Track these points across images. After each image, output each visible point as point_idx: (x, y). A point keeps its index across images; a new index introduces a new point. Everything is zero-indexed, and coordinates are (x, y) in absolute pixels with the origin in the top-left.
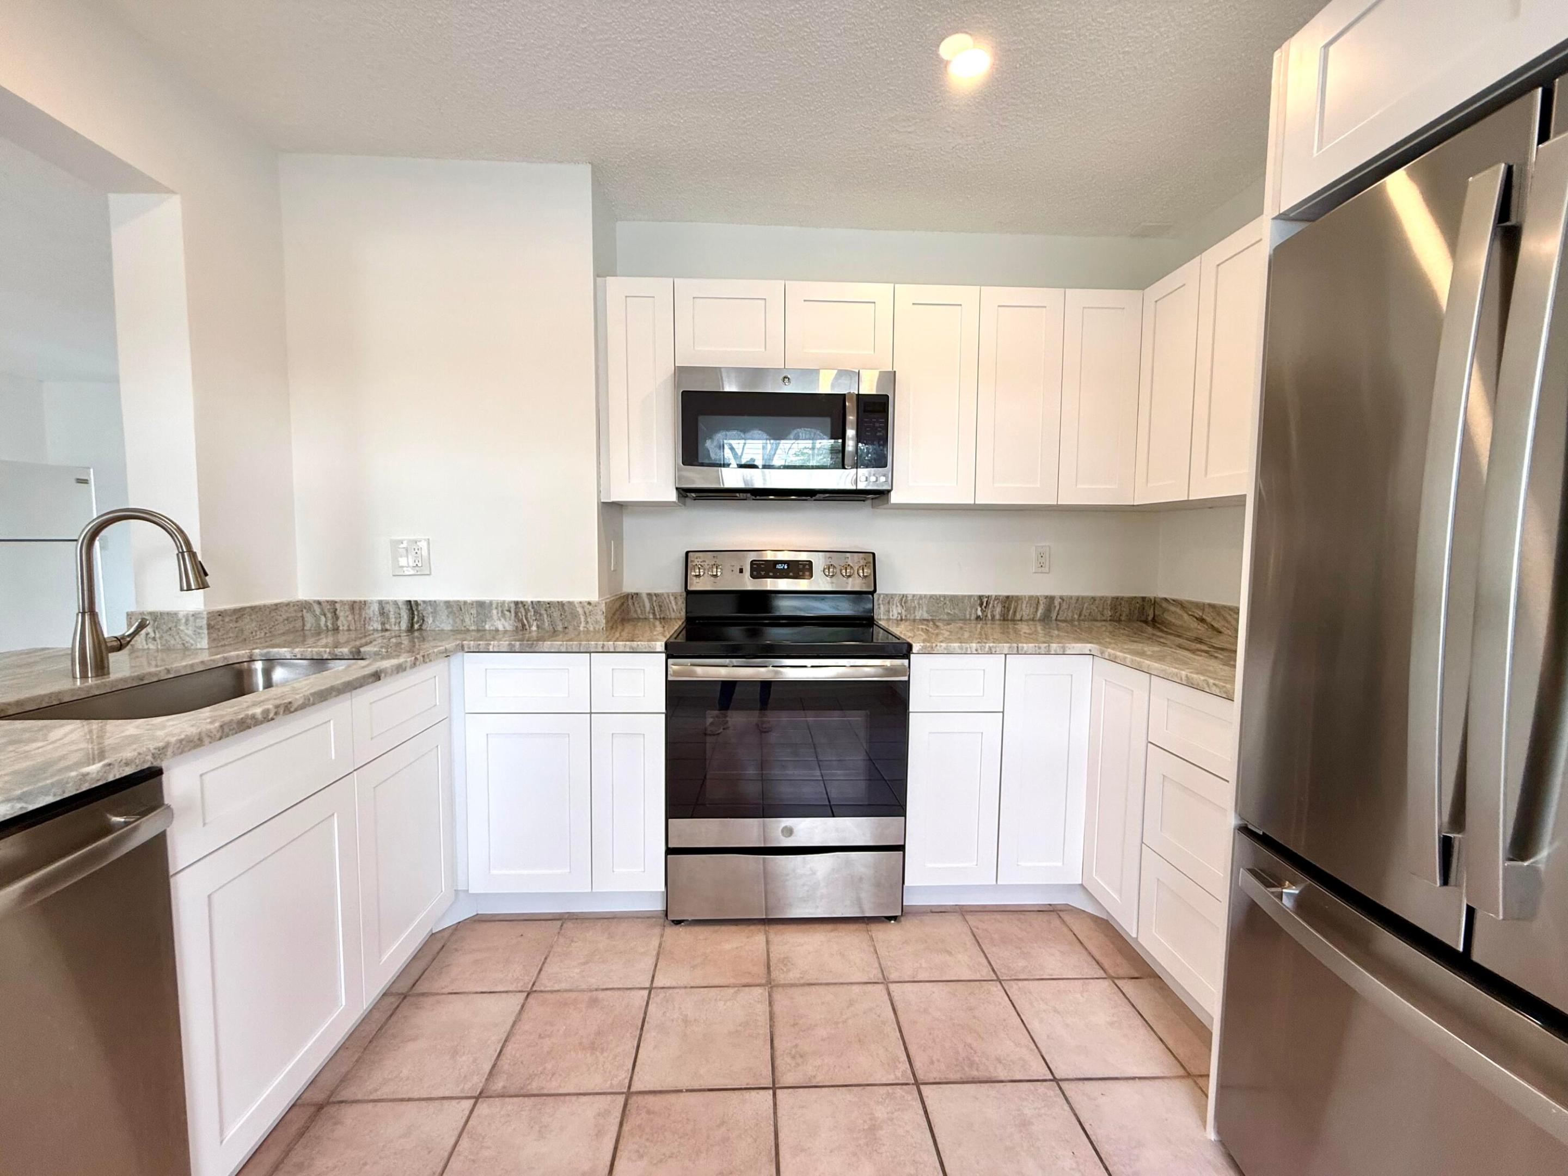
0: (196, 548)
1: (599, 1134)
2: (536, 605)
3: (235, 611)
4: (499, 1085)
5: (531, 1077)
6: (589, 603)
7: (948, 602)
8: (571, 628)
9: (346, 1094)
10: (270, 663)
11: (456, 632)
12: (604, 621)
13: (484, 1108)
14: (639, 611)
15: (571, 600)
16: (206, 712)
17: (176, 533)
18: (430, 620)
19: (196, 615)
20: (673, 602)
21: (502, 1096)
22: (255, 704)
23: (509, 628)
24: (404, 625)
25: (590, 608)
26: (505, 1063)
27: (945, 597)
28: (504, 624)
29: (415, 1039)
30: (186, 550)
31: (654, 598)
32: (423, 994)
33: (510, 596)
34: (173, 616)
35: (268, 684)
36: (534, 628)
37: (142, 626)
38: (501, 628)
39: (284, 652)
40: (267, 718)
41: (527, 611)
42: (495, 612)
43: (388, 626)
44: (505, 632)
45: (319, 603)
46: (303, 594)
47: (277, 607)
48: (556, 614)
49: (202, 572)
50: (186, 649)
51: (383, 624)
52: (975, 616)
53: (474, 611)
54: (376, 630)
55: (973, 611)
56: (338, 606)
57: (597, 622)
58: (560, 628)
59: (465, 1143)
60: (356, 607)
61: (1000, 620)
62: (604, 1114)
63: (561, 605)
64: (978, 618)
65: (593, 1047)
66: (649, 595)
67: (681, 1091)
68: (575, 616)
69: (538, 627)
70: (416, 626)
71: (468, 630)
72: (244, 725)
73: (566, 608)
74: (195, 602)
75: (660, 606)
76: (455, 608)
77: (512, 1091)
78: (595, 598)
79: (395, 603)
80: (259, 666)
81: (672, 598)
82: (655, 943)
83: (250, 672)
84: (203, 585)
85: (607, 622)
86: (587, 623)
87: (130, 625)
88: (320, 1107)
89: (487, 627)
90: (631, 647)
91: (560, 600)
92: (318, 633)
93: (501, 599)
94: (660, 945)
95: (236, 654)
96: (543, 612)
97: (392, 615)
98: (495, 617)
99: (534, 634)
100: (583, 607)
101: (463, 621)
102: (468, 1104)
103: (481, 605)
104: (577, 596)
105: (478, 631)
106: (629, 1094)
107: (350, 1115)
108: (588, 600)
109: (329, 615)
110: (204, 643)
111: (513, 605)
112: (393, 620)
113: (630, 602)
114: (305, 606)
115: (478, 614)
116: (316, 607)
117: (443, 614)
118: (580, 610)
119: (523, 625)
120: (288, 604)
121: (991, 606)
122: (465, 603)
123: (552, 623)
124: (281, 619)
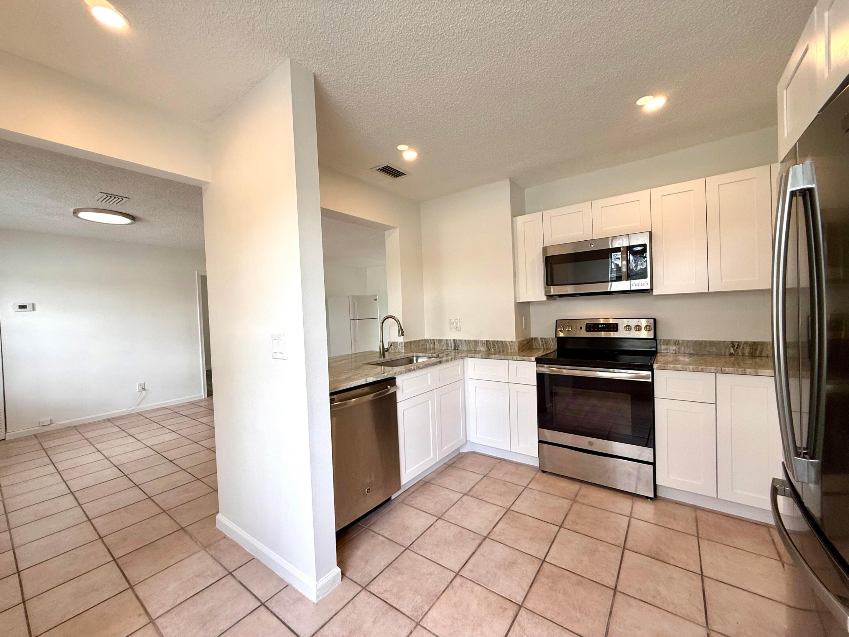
0: (402, 325)
1: (497, 514)
2: (493, 342)
3: (410, 342)
4: (471, 494)
5: (480, 495)
6: (512, 342)
7: (708, 345)
8: (505, 351)
9: (433, 482)
10: (417, 358)
11: (468, 351)
12: (517, 349)
13: (465, 497)
14: (537, 345)
15: (505, 340)
16: (403, 367)
17: (398, 321)
18: (460, 346)
19: (401, 343)
20: (552, 342)
21: (471, 496)
22: (412, 366)
23: (484, 350)
24: (453, 348)
25: (512, 343)
26: (474, 489)
27: (705, 342)
28: (483, 349)
29: (451, 476)
30: (400, 326)
31: (543, 340)
32: (455, 467)
33: (485, 339)
34: (397, 343)
35: (417, 361)
36: (493, 350)
37: (391, 346)
38: (482, 350)
39: (421, 354)
40: (414, 370)
41: (490, 344)
42: (480, 344)
43: (448, 348)
44: (483, 351)
45: (430, 340)
46: (427, 337)
47: (419, 341)
48: (500, 345)
49: (402, 332)
50: (400, 353)
51: (447, 347)
52: (729, 353)
53: (473, 344)
54: (445, 349)
55: (728, 350)
56: (435, 341)
57: (515, 349)
58: (502, 351)
59: (459, 502)
60: (440, 341)
61: (749, 356)
62: (500, 511)
63: (502, 342)
64: (731, 354)
65: (501, 495)
66: (541, 338)
67: (526, 515)
68: (507, 346)
69: (494, 350)
70: (456, 348)
71: (472, 350)
72: (410, 370)
73: (504, 343)
74: (401, 340)
75: (546, 343)
76: (468, 342)
77: (474, 496)
78: (514, 339)
79: (450, 340)
80: (415, 358)
81: (551, 340)
82: (533, 476)
83: (413, 360)
84: (403, 335)
85: (519, 349)
86: (511, 349)
87: (388, 345)
88: (426, 483)
89: (477, 349)
90: (523, 359)
91: (501, 340)
92: (430, 349)
93: (482, 339)
94: (534, 477)
95: (410, 355)
96: (496, 344)
97: (449, 344)
98: (480, 346)
99: (493, 353)
100: (510, 343)
101: (470, 347)
102: (462, 495)
103: (475, 341)
104: (508, 339)
105: (475, 350)
106: (509, 509)
107: (433, 487)
108: (511, 340)
109: (433, 344)
110: (403, 351)
111: (485, 342)
112: (450, 346)
113: (533, 341)
114: (426, 341)
115: (475, 344)
116: (430, 341)
117: (464, 344)
118: (508, 344)
119: (489, 349)
120: (422, 340)
121: (741, 347)
122: (471, 340)
123: (499, 349)
124: (421, 344)
